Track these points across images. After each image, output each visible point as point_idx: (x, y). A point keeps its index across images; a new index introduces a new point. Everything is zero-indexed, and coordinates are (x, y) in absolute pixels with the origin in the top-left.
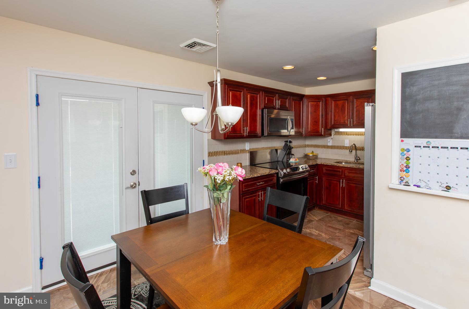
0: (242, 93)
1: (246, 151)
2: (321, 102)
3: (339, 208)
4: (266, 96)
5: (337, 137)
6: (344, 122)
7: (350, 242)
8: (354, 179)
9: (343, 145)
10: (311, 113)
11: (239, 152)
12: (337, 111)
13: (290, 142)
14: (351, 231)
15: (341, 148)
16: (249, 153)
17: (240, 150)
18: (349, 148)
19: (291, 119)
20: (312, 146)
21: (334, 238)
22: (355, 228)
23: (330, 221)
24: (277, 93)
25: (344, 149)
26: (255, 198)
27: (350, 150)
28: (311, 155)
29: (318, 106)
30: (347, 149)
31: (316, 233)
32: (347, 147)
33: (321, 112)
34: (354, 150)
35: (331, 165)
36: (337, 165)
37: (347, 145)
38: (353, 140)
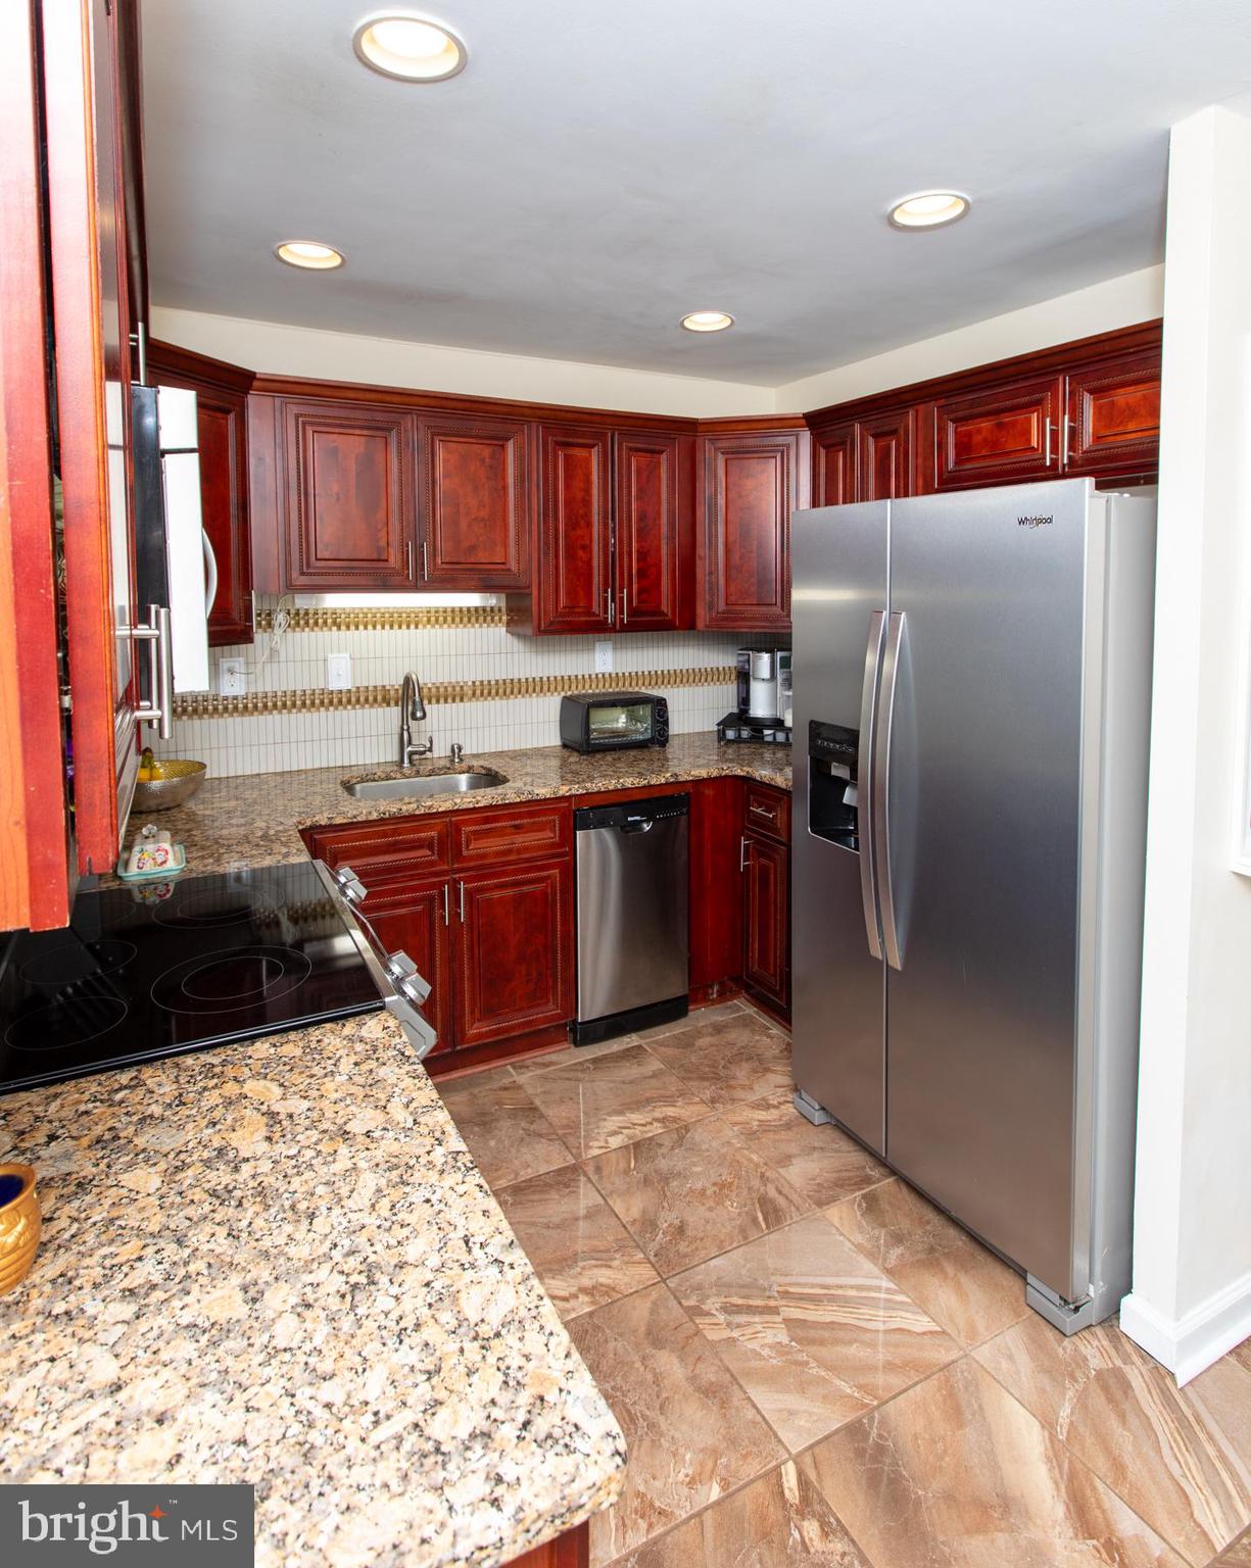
9: (317, 685)
12: (335, 489)
15: (308, 703)
30: (340, 702)
35: (382, 819)
36: (417, 812)
37: (340, 678)
38: (372, 656)
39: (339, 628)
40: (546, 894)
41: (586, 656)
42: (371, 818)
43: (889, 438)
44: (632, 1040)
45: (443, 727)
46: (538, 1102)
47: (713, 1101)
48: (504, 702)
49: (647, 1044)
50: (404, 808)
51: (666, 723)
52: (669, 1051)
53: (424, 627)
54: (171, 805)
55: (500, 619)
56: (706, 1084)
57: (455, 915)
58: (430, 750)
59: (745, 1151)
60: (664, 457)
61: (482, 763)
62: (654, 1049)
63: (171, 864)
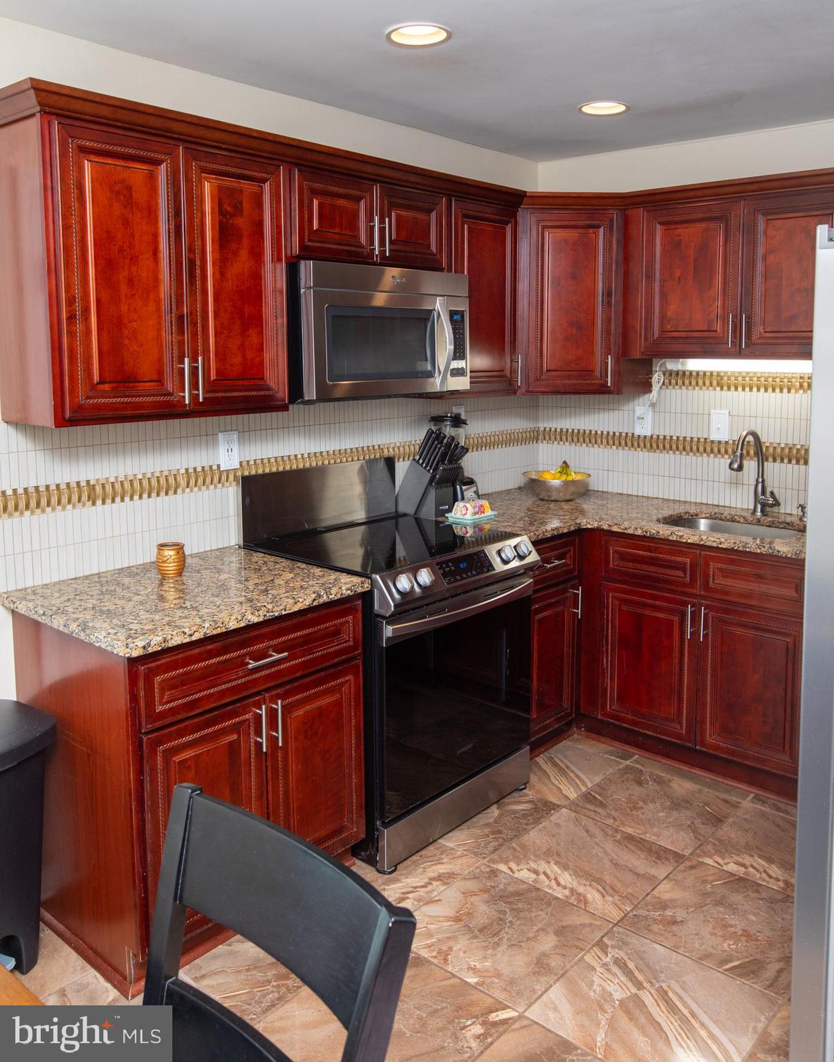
0: (162, 170)
1: (221, 473)
2: (602, 230)
3: (679, 737)
4: (315, 193)
5: (677, 396)
6: (706, 328)
7: (725, 938)
8: (751, 607)
9: (702, 435)
10: (556, 281)
11: (183, 483)
12: (678, 274)
13: (458, 422)
14: (732, 867)
15: (695, 448)
16: (238, 484)
17: (187, 470)
18: (730, 451)
19: (452, 314)
20: (564, 438)
21: (646, 917)
22: (748, 849)
23: (635, 808)
24: (376, 181)
25: (705, 455)
26: (235, 737)
27: (731, 464)
28: (556, 482)
29: (590, 248)
30: (719, 451)
31: (558, 884)
32: (719, 442)
33: (600, 277)
34: (751, 459)
35: (644, 536)
36: (671, 538)
37: (720, 431)
38: (747, 414)
39: (722, 389)
58: (778, 504)
63: (469, 516)
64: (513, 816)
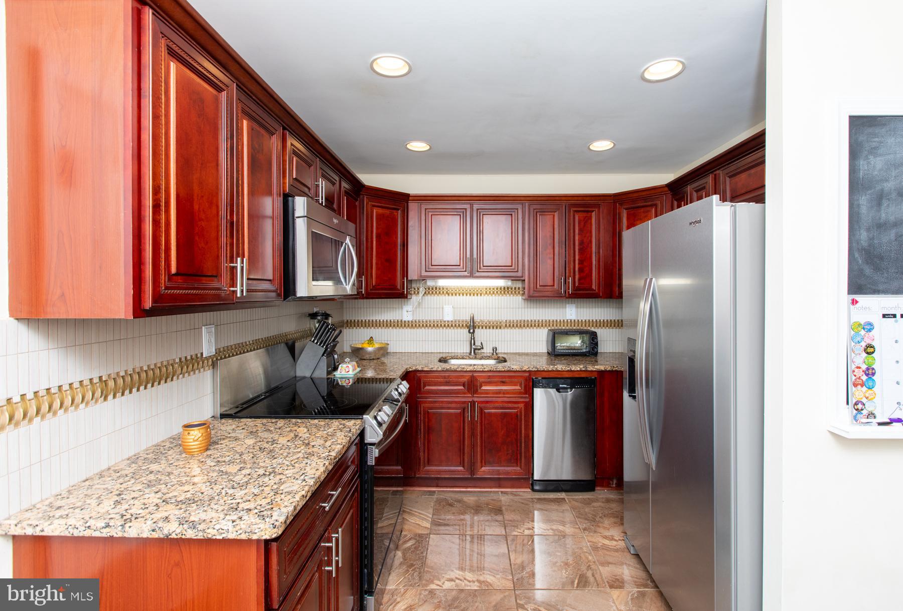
0: (223, 98)
1: (203, 359)
2: (400, 212)
4: (294, 152)
5: (428, 300)
9: (440, 318)
10: (377, 237)
11: (178, 370)
15: (435, 325)
16: (213, 367)
17: (181, 359)
18: (454, 325)
20: (360, 325)
24: (317, 156)
25: (441, 326)
29: (394, 221)
30: (448, 326)
31: (468, 581)
32: (448, 321)
35: (443, 371)
37: (448, 317)
38: (462, 307)
39: (449, 295)
40: (517, 415)
41: (561, 309)
42: (438, 370)
43: (702, 192)
44: (563, 495)
45: (487, 338)
46: (504, 508)
47: (585, 529)
48: (520, 330)
49: (568, 498)
50: (452, 367)
51: (597, 344)
52: (576, 504)
53: (484, 295)
54: (375, 358)
55: (519, 293)
56: (586, 521)
57: (473, 417)
58: (482, 348)
59: (587, 554)
60: (594, 214)
61: (503, 356)
62: (570, 502)
63: (351, 372)
64: (410, 551)
